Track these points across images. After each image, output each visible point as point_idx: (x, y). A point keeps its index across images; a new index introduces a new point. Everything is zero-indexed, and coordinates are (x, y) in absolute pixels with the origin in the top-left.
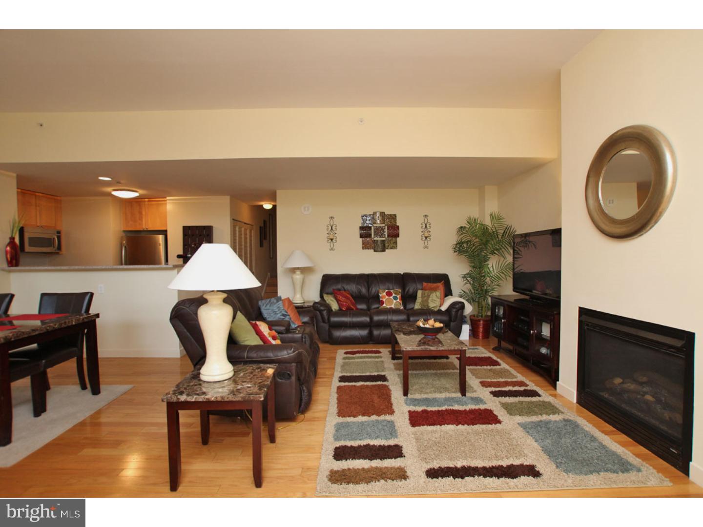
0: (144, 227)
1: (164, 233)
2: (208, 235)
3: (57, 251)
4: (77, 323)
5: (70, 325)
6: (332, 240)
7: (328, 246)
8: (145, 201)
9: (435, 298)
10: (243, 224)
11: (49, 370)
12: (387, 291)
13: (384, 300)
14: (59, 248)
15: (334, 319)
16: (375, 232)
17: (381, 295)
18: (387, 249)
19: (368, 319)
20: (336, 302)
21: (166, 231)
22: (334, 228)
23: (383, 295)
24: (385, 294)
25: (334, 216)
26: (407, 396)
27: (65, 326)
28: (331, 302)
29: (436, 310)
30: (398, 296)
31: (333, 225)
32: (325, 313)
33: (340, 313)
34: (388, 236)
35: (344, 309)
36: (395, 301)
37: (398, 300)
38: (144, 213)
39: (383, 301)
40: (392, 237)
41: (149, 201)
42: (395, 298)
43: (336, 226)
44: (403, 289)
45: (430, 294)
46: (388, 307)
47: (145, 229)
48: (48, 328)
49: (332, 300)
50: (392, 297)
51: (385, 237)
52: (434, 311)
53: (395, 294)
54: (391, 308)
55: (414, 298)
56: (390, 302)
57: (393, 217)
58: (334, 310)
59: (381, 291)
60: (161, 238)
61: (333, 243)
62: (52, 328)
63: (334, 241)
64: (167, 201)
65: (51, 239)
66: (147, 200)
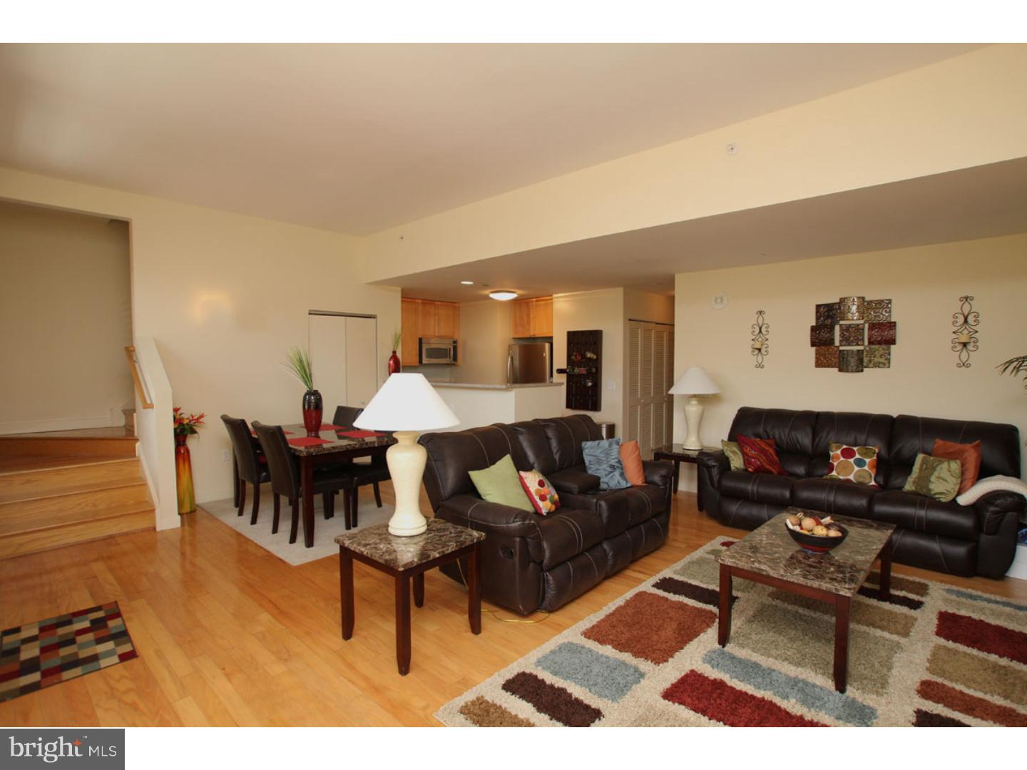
0: (532, 333)
1: (550, 340)
2: (595, 344)
3: (453, 362)
6: (760, 350)
7: (753, 359)
8: (532, 302)
9: (945, 474)
10: (654, 324)
11: (360, 488)
12: (845, 447)
13: (835, 464)
14: (455, 359)
15: (729, 483)
16: (842, 335)
17: (831, 454)
18: (867, 367)
19: (787, 494)
20: (741, 456)
21: (551, 338)
22: (763, 330)
23: (836, 452)
24: (839, 452)
25: (765, 310)
26: (724, 646)
28: (731, 455)
29: (944, 500)
30: (867, 460)
31: (762, 325)
32: (715, 472)
33: (743, 475)
34: (870, 343)
35: (750, 470)
36: (856, 468)
37: (866, 468)
38: (531, 316)
39: (833, 465)
40: (879, 343)
41: (536, 301)
42: (860, 463)
43: (768, 327)
44: (890, 445)
45: (937, 465)
46: (841, 477)
49: (734, 452)
50: (852, 460)
51: (863, 345)
52: (940, 502)
53: (860, 454)
54: (848, 480)
55: (907, 466)
56: (848, 469)
57: (884, 304)
58: (733, 468)
59: (834, 446)
60: (547, 345)
61: (762, 355)
62: (352, 448)
63: (763, 351)
64: (554, 300)
65: (447, 349)
66: (534, 299)
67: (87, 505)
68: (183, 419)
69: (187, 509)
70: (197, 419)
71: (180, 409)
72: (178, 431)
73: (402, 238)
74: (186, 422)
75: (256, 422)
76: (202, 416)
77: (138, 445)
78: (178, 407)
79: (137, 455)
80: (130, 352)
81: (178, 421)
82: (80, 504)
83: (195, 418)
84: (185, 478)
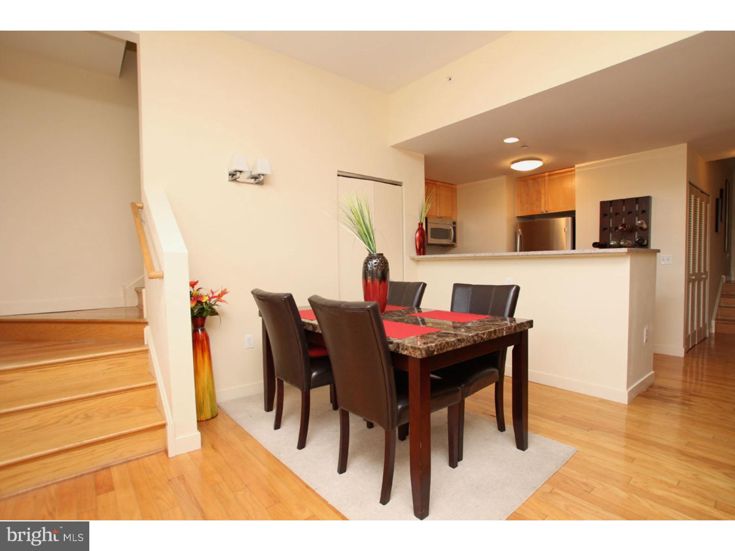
0: (543, 209)
1: (572, 214)
2: (644, 212)
3: (453, 243)
4: (508, 334)
5: (500, 335)
8: (544, 176)
10: (700, 192)
14: (455, 240)
21: (573, 212)
27: (495, 337)
38: (543, 192)
41: (549, 175)
47: (545, 212)
48: (476, 338)
60: (566, 221)
62: (480, 338)
64: (576, 170)
65: (448, 230)
66: (547, 174)
67: (76, 417)
68: (201, 296)
69: (207, 414)
70: (219, 296)
71: (197, 282)
72: (196, 311)
73: (450, 79)
74: (205, 299)
75: (315, 297)
76: (224, 293)
77: (147, 330)
78: (195, 281)
79: (146, 343)
80: (137, 209)
81: (196, 299)
82: (66, 416)
83: (216, 294)
84: (205, 375)
